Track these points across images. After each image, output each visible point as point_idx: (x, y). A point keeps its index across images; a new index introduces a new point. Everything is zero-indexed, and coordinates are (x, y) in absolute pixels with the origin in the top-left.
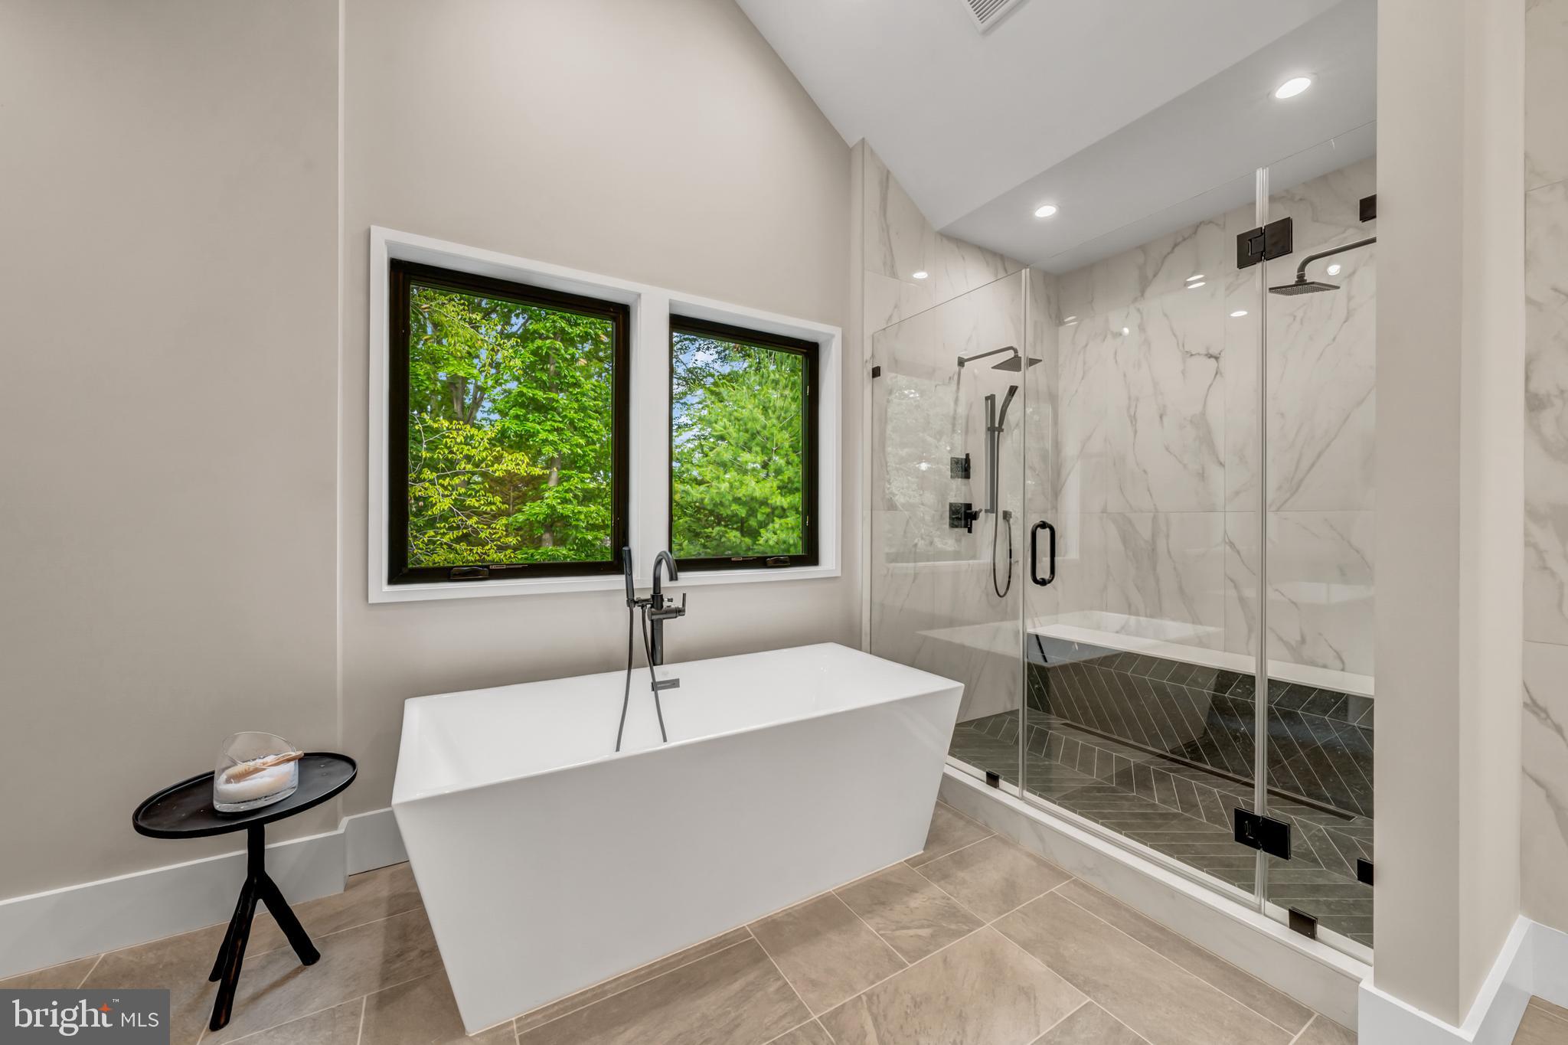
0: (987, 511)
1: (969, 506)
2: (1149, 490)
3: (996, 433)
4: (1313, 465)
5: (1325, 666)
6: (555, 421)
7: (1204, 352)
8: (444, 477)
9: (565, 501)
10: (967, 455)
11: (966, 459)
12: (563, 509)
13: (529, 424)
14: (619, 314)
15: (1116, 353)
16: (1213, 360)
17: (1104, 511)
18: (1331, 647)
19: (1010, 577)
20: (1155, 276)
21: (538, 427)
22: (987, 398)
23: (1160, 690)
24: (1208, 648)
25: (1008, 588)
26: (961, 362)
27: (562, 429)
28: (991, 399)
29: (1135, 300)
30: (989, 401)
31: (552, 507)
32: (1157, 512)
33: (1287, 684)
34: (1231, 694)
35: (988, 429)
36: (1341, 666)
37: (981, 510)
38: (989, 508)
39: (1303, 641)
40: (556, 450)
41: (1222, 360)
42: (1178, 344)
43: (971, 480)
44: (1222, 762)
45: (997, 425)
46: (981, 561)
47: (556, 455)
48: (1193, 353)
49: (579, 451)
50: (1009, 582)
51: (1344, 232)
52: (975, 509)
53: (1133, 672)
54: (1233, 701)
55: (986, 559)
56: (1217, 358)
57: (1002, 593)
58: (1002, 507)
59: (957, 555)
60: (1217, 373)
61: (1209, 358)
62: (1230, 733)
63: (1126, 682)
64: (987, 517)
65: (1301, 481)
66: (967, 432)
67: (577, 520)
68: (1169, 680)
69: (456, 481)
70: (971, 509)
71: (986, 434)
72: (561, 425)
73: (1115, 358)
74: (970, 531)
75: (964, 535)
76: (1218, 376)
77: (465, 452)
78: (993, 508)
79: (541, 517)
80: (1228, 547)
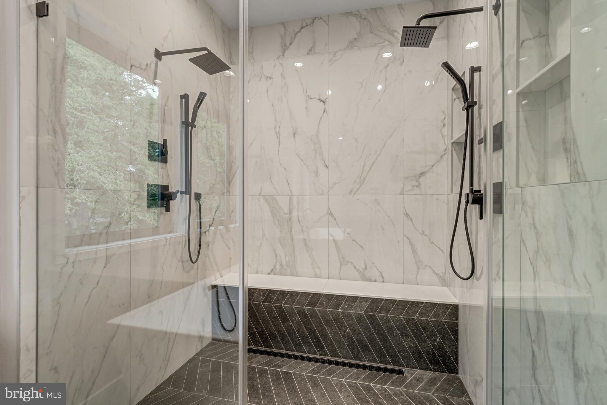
0: (182, 193)
1: (166, 188)
2: (288, 181)
3: (190, 128)
4: (370, 170)
5: (375, 281)
7: (318, 98)
10: (165, 141)
11: (163, 145)
15: (267, 90)
16: (322, 103)
17: (260, 194)
18: (378, 270)
19: (200, 245)
20: (290, 44)
22: (182, 97)
23: (302, 313)
24: (320, 278)
25: (198, 255)
26: (158, 55)
28: (185, 97)
29: (279, 57)
30: (184, 100)
32: (292, 195)
33: (370, 298)
34: (341, 309)
35: (183, 123)
36: (382, 280)
37: (178, 191)
38: (184, 190)
39: (366, 268)
41: (326, 103)
42: (303, 90)
43: (167, 164)
44: (337, 354)
45: (190, 120)
46: (177, 234)
48: (312, 97)
50: (200, 249)
51: (383, 42)
52: (172, 190)
53: (285, 303)
54: (342, 313)
55: (181, 231)
56: (324, 102)
57: (194, 260)
58: (195, 190)
59: (155, 231)
60: (324, 112)
61: (321, 101)
62: (341, 334)
63: (281, 311)
64: (182, 198)
65: (365, 178)
66: (164, 121)
68: (307, 306)
70: (168, 190)
71: (182, 127)
73: (267, 93)
74: (168, 210)
75: (161, 213)
76: (325, 113)
78: (188, 190)
80: (330, 216)
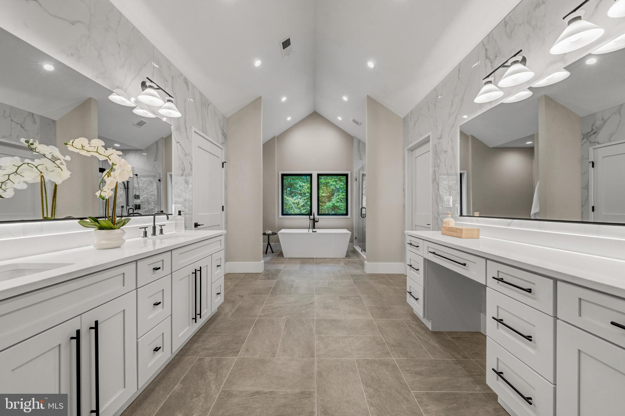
6: (335, 179)
8: (303, 197)
9: (338, 202)
12: (337, 204)
13: (327, 180)
14: (311, 175)
21: (330, 181)
27: (337, 181)
31: (334, 204)
40: (335, 187)
47: (334, 188)
49: (342, 187)
67: (341, 207)
69: (305, 198)
72: (336, 180)
77: (307, 191)
79: (331, 206)
